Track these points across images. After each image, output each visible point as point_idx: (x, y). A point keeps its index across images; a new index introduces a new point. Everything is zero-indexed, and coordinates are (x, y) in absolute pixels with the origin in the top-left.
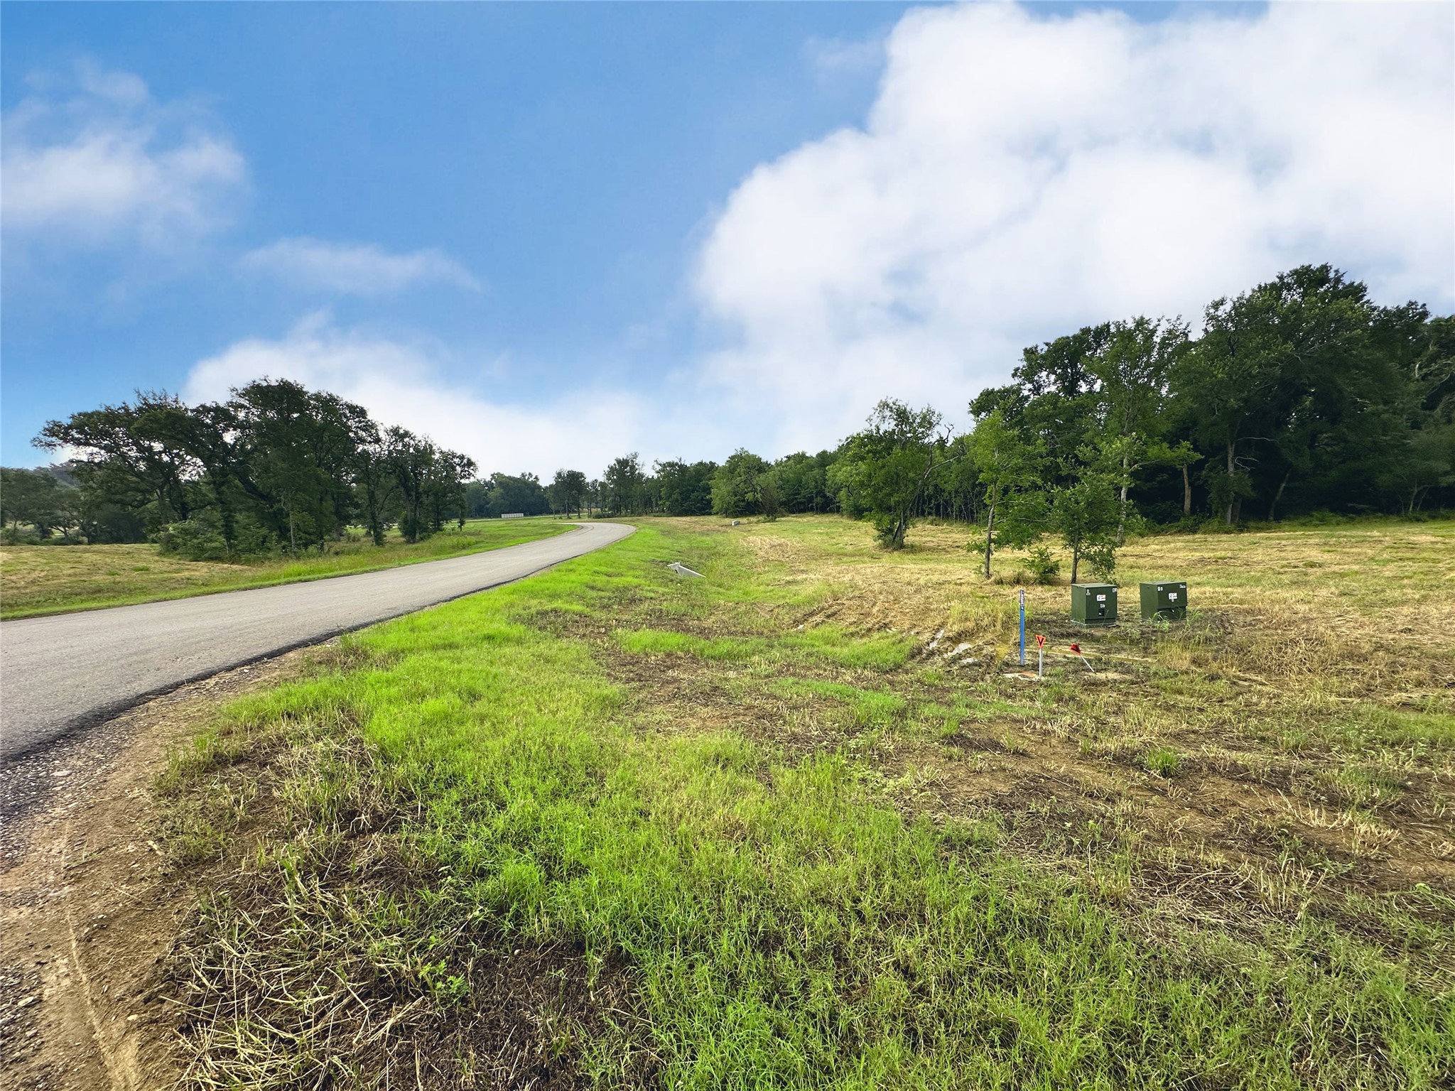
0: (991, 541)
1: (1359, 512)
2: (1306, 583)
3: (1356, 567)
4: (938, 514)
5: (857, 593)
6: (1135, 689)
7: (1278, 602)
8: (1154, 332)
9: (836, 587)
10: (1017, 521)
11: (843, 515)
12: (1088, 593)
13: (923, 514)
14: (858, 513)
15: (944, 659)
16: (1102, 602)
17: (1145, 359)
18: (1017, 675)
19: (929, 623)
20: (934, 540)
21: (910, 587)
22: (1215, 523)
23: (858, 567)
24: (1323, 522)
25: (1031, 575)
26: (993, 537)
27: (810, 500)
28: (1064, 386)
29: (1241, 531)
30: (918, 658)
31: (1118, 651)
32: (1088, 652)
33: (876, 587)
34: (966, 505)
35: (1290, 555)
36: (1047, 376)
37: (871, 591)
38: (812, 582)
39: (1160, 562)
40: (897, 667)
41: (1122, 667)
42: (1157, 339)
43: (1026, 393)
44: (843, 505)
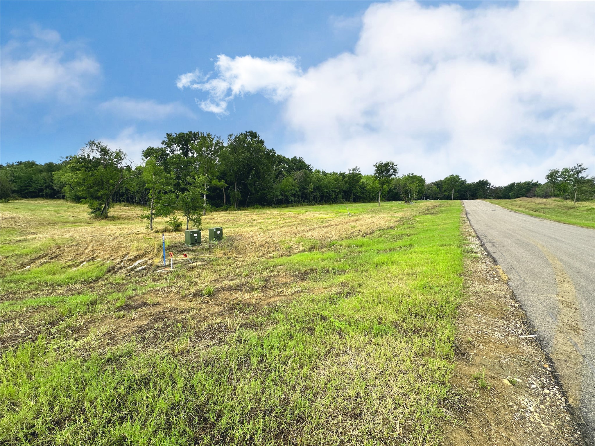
0: (152, 214)
1: (264, 205)
2: (252, 226)
3: (263, 221)
4: (128, 201)
5: (75, 243)
6: (206, 266)
7: (246, 232)
8: (213, 139)
9: (59, 241)
10: (164, 205)
11: (67, 200)
12: (191, 234)
13: (120, 201)
14: (78, 199)
15: (127, 270)
16: (196, 237)
17: (210, 148)
18: (161, 270)
19: (120, 254)
20: (126, 214)
21: (110, 237)
22: (232, 208)
23: (77, 229)
24: (257, 208)
25: (171, 228)
26: (153, 212)
27: (41, 190)
28: (183, 152)
29: (239, 210)
30: (112, 272)
31: (202, 254)
32: (190, 256)
33: (89, 239)
34: (142, 198)
35: (250, 218)
36: (176, 147)
37: (85, 241)
38: (40, 239)
39: (217, 221)
40: (98, 279)
41: (202, 260)
42: (214, 142)
43: (168, 152)
44: (67, 195)
